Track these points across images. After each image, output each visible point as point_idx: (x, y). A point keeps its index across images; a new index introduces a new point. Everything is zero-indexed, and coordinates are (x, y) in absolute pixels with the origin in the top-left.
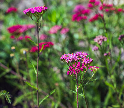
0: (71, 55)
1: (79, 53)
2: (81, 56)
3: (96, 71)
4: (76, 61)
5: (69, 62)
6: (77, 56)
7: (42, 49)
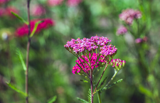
0: (82, 41)
1: (96, 37)
2: (98, 42)
3: (120, 66)
4: (90, 51)
5: (78, 52)
6: (92, 43)
7: (35, 29)
